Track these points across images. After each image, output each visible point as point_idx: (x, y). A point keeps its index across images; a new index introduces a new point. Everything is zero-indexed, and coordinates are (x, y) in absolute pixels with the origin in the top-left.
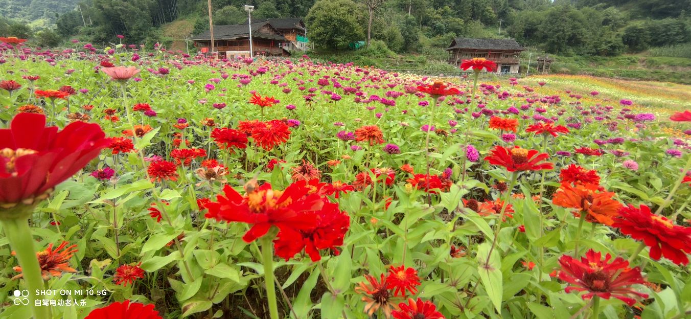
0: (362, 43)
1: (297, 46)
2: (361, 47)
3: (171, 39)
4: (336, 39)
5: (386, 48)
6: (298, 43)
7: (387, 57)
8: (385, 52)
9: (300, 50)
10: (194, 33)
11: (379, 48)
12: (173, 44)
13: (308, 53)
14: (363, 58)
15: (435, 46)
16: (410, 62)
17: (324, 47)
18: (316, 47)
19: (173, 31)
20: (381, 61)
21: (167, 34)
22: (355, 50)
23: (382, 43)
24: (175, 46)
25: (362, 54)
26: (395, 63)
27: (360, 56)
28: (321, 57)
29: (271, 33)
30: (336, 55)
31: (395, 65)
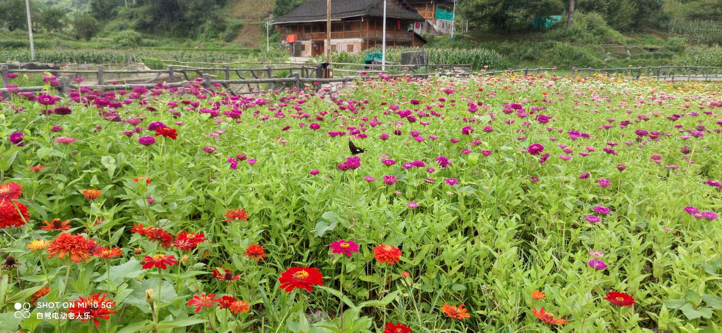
0: (559, 18)
1: (436, 27)
2: (555, 26)
3: (241, 22)
4: (510, 13)
5: (604, 26)
6: (438, 21)
7: (608, 41)
8: (602, 33)
9: (441, 34)
10: (276, 12)
11: (591, 27)
12: (243, 30)
13: (457, 38)
14: (559, 44)
15: (694, 17)
16: (651, 50)
17: (486, 26)
18: (470, 28)
19: (244, 10)
20: (595, 49)
21: (236, 14)
22: (544, 32)
23: (596, 16)
24: (245, 32)
25: (558, 38)
26: (623, 52)
27: (554, 42)
28: (482, 44)
29: (396, 8)
30: (510, 41)
31: (625, 56)
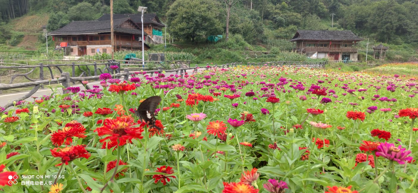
0: (221, 36)
1: (153, 39)
2: (220, 41)
3: (22, 33)
4: (198, 33)
5: (243, 41)
6: (154, 36)
7: (246, 49)
8: (242, 44)
9: (156, 43)
10: (49, 28)
11: (237, 41)
12: (24, 39)
13: (168, 46)
14: (224, 50)
15: (278, 37)
16: (265, 53)
17: (182, 40)
18: (174, 40)
19: (23, 25)
20: (241, 53)
21: (17, 28)
22: (215, 44)
23: (239, 36)
24: (26, 40)
25: (222, 47)
26: (253, 54)
27: (221, 49)
28: (183, 50)
29: (131, 28)
30: (198, 48)
31: (254, 57)
